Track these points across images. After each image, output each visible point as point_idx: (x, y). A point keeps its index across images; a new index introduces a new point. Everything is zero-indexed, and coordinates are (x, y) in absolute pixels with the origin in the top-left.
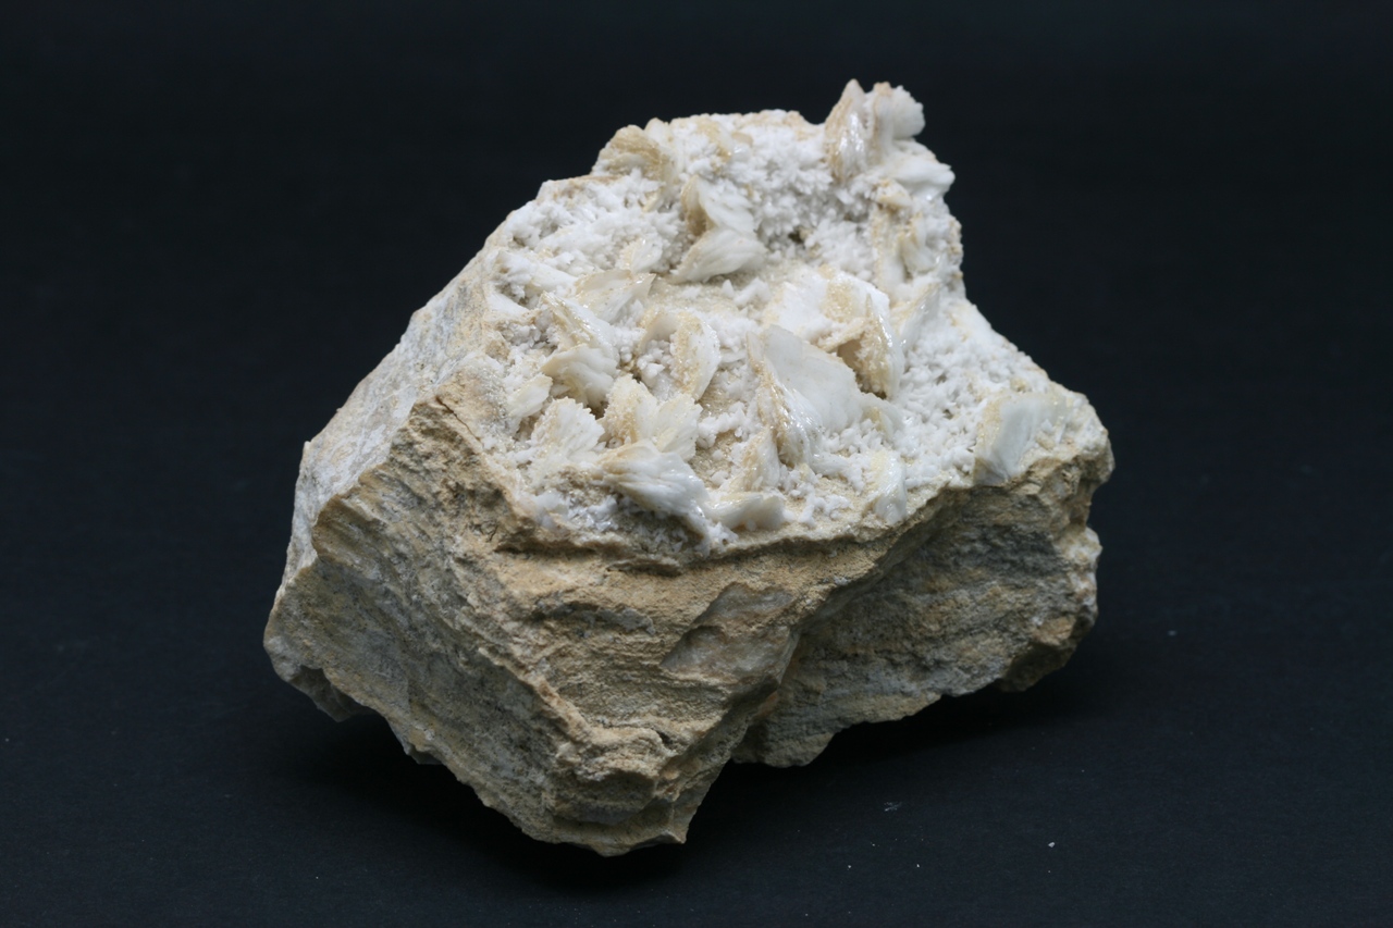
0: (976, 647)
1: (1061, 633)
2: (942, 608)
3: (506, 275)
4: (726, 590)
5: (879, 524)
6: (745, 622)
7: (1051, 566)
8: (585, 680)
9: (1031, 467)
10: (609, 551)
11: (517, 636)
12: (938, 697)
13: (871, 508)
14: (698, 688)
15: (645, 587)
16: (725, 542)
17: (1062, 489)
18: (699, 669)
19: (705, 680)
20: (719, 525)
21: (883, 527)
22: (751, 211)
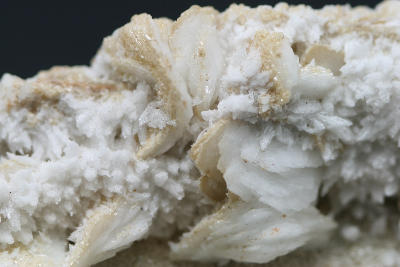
22: (323, 169)
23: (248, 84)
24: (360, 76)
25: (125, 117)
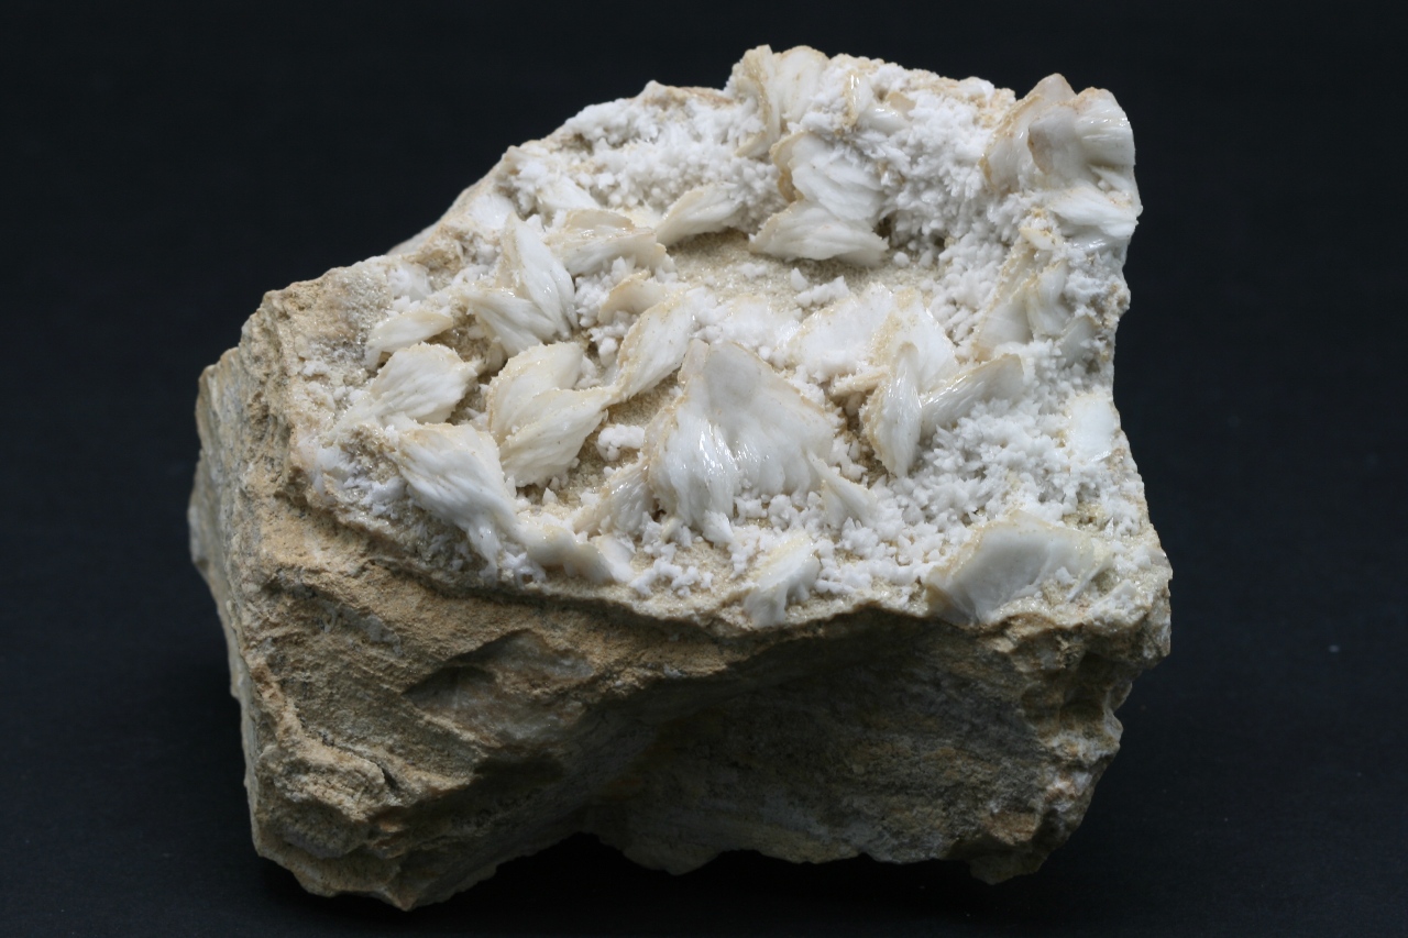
0: (911, 811)
1: (1019, 831)
2: (874, 749)
3: (512, 178)
4: (515, 634)
5: (741, 621)
6: (529, 681)
7: (1022, 747)
8: (313, 680)
9: (1011, 618)
10: (374, 541)
11: (252, 602)
12: (854, 854)
13: (736, 600)
14: (447, 737)
15: (408, 598)
16: (527, 578)
17: (1049, 659)
18: (454, 716)
19: (457, 731)
20: (523, 556)
21: (745, 626)
22: (882, 195)
23: (829, 106)
24: (922, 120)
25: (731, 124)
